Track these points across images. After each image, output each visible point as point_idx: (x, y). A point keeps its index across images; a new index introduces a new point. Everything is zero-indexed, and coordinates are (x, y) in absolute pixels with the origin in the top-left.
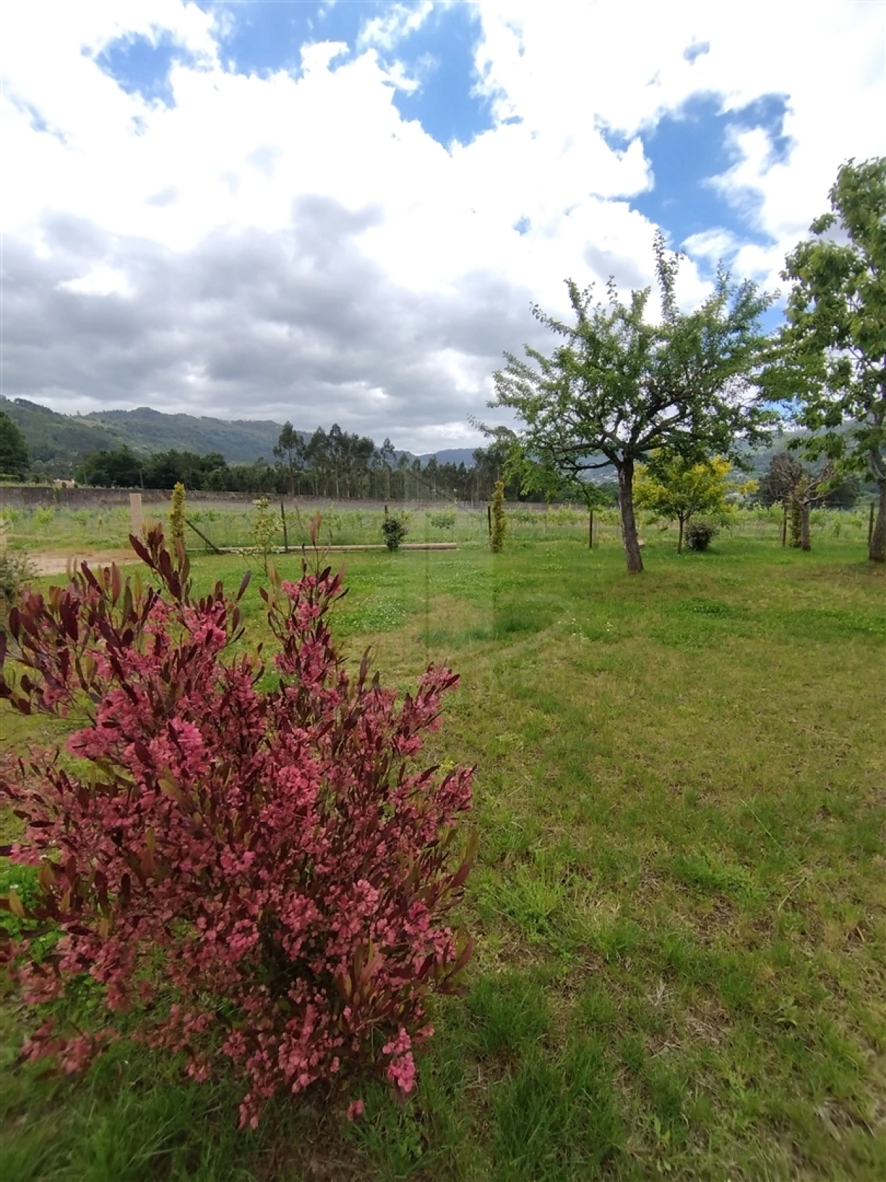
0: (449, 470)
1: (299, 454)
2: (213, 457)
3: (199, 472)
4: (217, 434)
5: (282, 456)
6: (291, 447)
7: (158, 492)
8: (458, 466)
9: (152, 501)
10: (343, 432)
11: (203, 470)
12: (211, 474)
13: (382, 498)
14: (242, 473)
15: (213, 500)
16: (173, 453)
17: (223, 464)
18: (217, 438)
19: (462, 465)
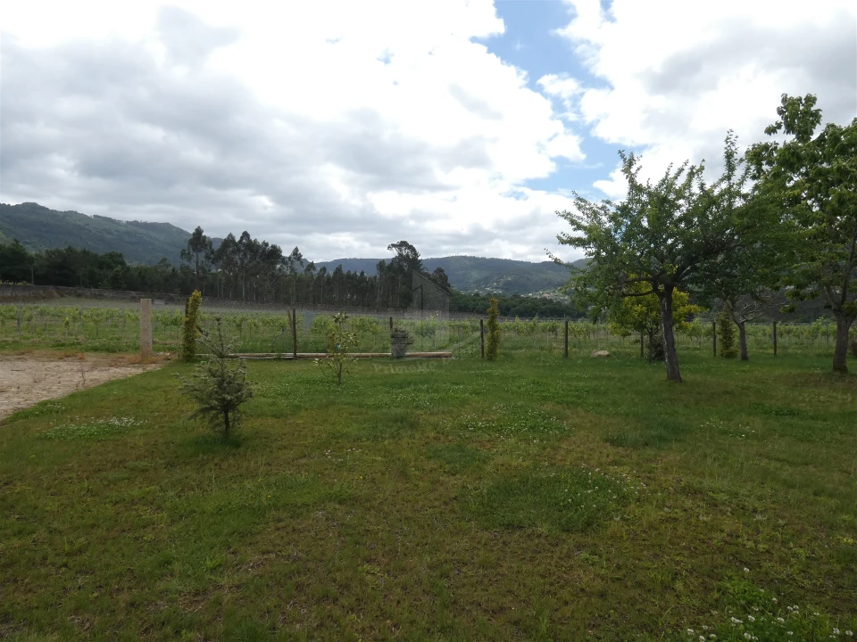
0: (350, 277)
1: (207, 257)
2: (111, 256)
3: (97, 270)
4: (111, 233)
5: (189, 259)
6: (201, 251)
7: (51, 288)
8: (358, 274)
9: (44, 298)
10: (252, 238)
11: (101, 268)
12: (111, 274)
13: (287, 302)
14: (142, 273)
15: (112, 298)
16: (70, 249)
17: (123, 263)
18: (109, 236)
19: (362, 273)
